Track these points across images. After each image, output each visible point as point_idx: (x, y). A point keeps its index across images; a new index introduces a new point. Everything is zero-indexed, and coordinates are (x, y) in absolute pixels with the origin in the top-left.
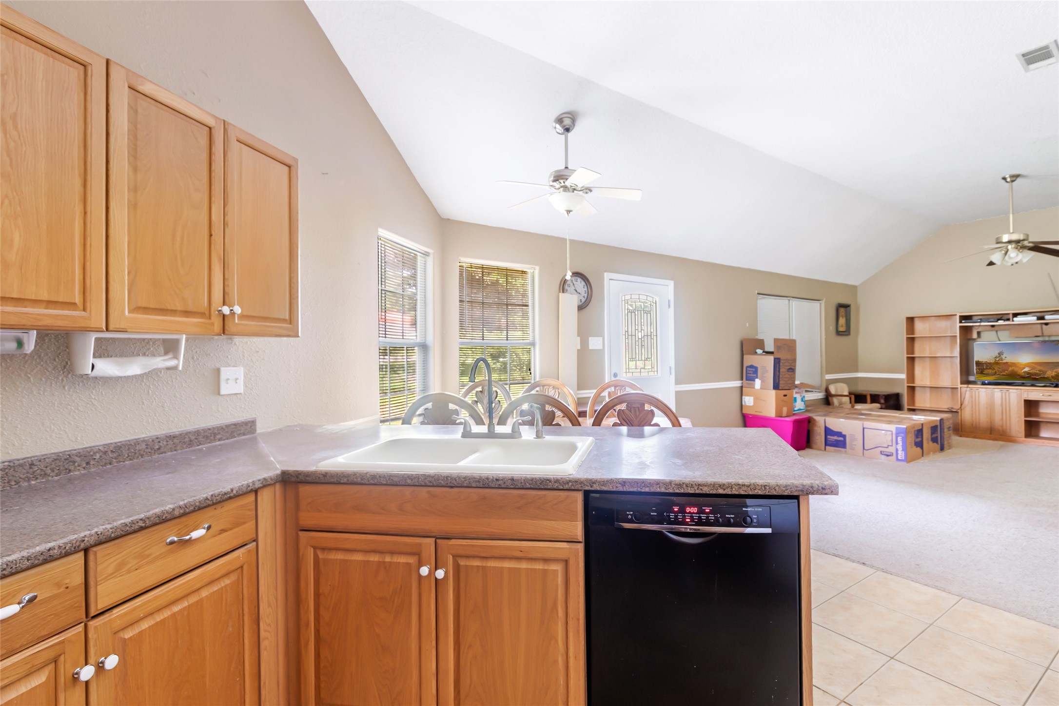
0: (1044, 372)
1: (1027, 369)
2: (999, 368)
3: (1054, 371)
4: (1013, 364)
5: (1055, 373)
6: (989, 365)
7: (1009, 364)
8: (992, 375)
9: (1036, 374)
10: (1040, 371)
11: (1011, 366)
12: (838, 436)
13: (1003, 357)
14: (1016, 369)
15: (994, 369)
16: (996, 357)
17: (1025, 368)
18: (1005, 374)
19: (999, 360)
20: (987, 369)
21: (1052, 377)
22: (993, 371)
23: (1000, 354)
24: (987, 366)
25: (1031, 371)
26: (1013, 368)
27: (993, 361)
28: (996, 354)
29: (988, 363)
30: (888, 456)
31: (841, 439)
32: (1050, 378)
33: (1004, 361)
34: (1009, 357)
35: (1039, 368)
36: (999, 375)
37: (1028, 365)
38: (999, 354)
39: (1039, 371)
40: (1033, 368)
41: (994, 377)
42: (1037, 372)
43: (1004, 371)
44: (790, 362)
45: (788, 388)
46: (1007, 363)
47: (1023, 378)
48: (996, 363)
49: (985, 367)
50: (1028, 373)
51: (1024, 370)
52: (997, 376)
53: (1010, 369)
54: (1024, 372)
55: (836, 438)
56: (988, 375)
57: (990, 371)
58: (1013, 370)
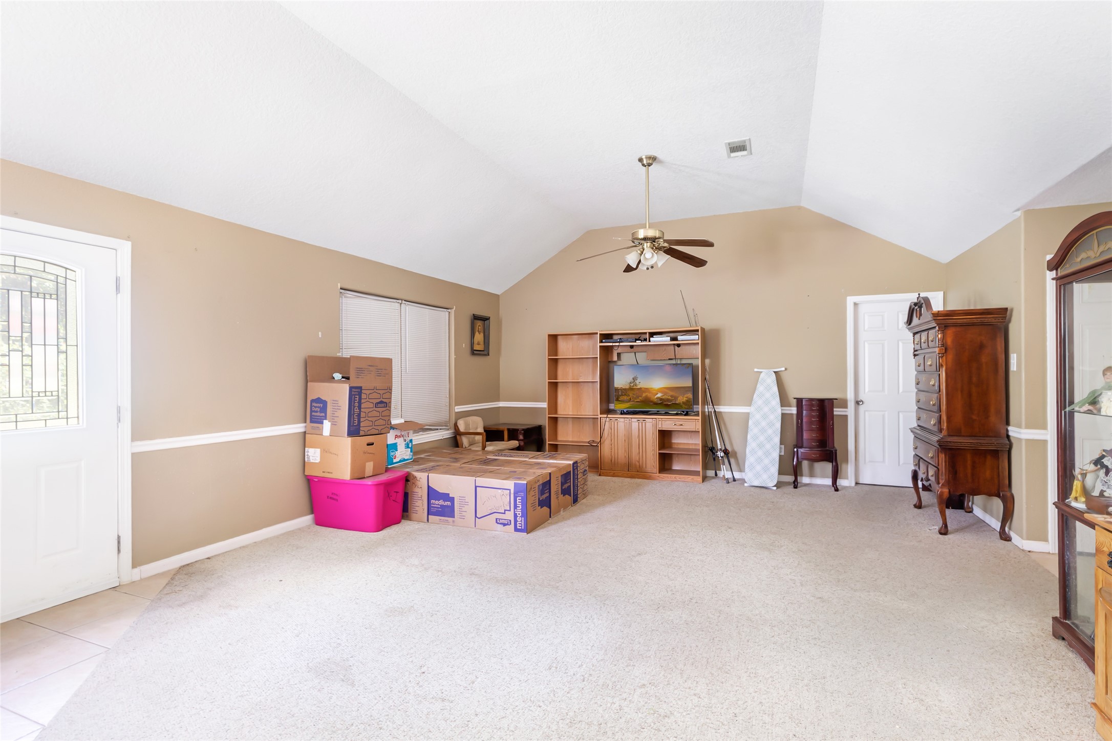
0: (676, 398)
1: (659, 395)
2: (634, 394)
3: (685, 396)
4: (647, 390)
5: (686, 399)
6: (624, 391)
7: (643, 389)
8: (627, 402)
9: (668, 400)
10: (672, 396)
11: (645, 392)
12: (445, 501)
13: (637, 382)
14: (649, 395)
15: (629, 395)
16: (631, 383)
17: (657, 394)
18: (639, 400)
19: (633, 386)
20: (622, 395)
21: (683, 403)
22: (628, 398)
23: (635, 379)
24: (622, 392)
25: (663, 397)
26: (646, 394)
27: (627, 387)
28: (630, 379)
29: (623, 389)
30: (504, 525)
31: (449, 503)
32: (682, 404)
33: (639, 387)
34: (642, 383)
35: (672, 393)
36: (633, 401)
37: (661, 390)
38: (633, 379)
39: (670, 396)
40: (665, 394)
41: (629, 404)
42: (669, 397)
43: (638, 397)
44: (382, 392)
45: (377, 432)
46: (641, 388)
47: (656, 404)
48: (631, 389)
49: (620, 394)
50: (661, 399)
51: (656, 396)
52: (631, 403)
53: (644, 395)
54: (657, 398)
55: (441, 502)
56: (623, 402)
57: (625, 398)
58: (646, 396)
